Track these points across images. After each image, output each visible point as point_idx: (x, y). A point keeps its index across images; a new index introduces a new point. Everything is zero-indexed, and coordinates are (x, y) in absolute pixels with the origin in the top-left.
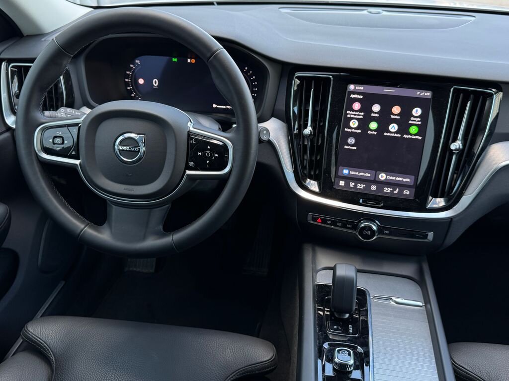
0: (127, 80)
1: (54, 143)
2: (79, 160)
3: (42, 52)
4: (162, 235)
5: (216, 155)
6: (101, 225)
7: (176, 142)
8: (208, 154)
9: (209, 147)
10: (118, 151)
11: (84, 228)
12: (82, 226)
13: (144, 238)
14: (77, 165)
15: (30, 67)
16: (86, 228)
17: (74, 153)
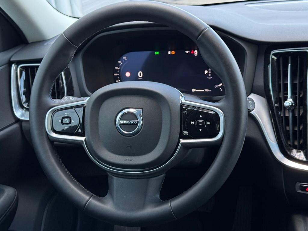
0: (115, 75)
1: (63, 124)
2: (85, 136)
3: (47, 54)
4: (159, 204)
5: (208, 123)
6: (103, 197)
7: (171, 113)
8: (201, 123)
9: (201, 116)
10: (118, 125)
11: (89, 199)
12: (87, 198)
13: (143, 206)
14: (82, 141)
15: (38, 66)
16: (90, 200)
17: (80, 131)
